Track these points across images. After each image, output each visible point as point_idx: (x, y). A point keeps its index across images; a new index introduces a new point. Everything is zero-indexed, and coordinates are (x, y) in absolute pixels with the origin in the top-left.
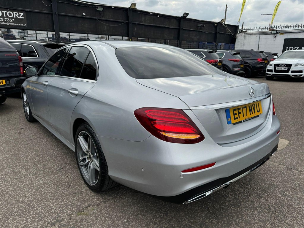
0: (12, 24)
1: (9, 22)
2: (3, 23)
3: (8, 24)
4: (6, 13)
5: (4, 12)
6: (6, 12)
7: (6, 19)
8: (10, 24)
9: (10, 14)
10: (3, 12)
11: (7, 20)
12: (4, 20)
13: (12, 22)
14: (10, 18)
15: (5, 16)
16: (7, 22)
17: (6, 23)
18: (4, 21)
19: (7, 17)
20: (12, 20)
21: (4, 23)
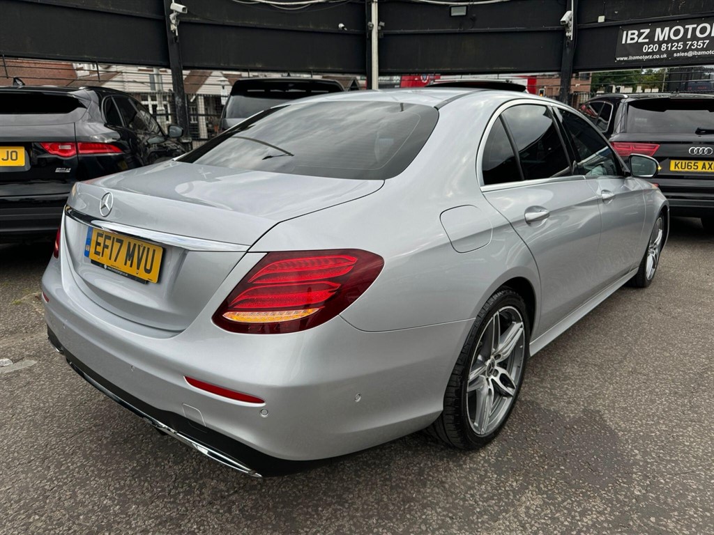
0: (700, 53)
1: (693, 50)
2: (678, 55)
3: (690, 54)
4: (694, 30)
5: (690, 27)
6: (695, 26)
7: (690, 43)
8: (696, 53)
9: (703, 30)
10: (688, 29)
11: (692, 45)
12: (685, 45)
13: (702, 49)
14: (698, 39)
15: (689, 36)
16: (690, 49)
17: (686, 54)
18: (684, 50)
19: (694, 38)
20: (704, 43)
21: (682, 54)
